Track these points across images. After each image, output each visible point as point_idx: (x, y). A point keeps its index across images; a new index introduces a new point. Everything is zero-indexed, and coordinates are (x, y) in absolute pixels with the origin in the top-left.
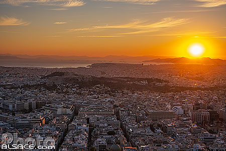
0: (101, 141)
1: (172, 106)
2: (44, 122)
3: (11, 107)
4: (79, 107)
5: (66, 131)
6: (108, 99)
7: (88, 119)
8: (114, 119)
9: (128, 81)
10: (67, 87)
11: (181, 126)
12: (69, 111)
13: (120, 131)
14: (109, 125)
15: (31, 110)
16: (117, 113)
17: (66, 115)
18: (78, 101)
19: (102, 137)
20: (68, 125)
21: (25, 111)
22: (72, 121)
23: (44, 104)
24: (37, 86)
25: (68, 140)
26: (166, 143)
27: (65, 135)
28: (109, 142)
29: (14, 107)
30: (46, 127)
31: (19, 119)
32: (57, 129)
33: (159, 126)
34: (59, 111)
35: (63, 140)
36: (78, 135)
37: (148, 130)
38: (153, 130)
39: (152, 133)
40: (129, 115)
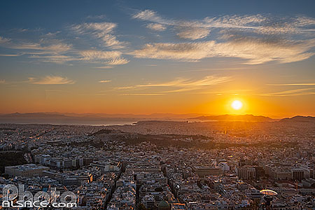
0: (149, 197)
1: (218, 162)
2: (91, 178)
3: (58, 164)
4: (126, 164)
5: (114, 188)
6: (154, 156)
7: (135, 176)
8: (161, 175)
9: (173, 138)
10: (114, 144)
11: (228, 182)
12: (116, 168)
13: (168, 188)
14: (157, 182)
15: (78, 167)
16: (164, 170)
17: (114, 172)
18: (125, 158)
19: (150, 194)
20: (115, 182)
21: (73, 169)
22: (119, 177)
23: (91, 161)
24: (84, 144)
25: (116, 197)
26: (214, 199)
27: (112, 192)
28: (157, 199)
29: (61, 164)
30: (94, 183)
31: (67, 175)
32: (105, 186)
33: (206, 182)
34: (107, 168)
35: (110, 197)
36: (126, 192)
37: (195, 186)
38: (200, 186)
39: (199, 190)
40: (176, 171)
